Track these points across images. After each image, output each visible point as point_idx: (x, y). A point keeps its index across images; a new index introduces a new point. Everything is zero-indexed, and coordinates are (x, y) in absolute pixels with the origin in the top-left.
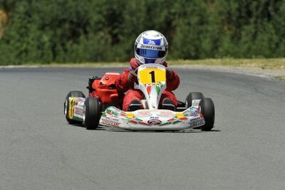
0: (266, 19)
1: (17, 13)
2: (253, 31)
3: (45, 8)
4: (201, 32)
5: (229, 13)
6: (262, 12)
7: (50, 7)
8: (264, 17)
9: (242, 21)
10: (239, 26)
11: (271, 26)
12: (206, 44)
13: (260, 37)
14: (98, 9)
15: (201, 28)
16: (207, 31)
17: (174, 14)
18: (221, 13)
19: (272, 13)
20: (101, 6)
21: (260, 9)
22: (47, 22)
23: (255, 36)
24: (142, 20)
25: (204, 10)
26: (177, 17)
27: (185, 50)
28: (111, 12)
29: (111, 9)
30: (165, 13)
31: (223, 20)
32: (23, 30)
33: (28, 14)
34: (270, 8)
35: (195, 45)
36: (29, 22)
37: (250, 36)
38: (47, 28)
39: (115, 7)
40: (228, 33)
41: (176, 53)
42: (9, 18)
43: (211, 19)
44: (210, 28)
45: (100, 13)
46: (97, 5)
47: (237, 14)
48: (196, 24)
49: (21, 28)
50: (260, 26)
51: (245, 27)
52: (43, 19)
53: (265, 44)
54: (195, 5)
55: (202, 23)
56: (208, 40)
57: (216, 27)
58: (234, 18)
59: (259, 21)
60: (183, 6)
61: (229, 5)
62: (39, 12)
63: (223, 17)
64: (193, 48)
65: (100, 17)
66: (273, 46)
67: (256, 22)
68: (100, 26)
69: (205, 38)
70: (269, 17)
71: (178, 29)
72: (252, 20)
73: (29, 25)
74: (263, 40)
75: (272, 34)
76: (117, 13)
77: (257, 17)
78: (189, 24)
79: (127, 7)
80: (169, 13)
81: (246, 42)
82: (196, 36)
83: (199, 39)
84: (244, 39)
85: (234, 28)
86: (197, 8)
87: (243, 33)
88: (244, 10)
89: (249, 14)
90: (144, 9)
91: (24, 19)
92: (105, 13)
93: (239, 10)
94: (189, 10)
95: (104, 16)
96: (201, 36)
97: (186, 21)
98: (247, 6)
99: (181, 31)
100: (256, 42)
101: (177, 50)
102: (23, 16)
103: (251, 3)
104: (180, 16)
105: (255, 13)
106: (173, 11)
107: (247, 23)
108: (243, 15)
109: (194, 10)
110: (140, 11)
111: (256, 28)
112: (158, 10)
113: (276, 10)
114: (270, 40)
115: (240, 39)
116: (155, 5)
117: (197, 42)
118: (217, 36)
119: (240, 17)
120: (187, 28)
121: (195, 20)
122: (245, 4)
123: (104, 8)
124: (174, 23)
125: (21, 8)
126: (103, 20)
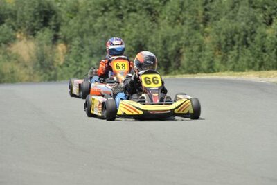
0: (245, 46)
1: (74, 45)
2: (236, 55)
3: (93, 42)
4: (200, 56)
5: (219, 43)
6: (242, 42)
7: (96, 41)
8: (243, 44)
9: (228, 48)
10: (226, 52)
11: (249, 51)
12: (204, 65)
13: (241, 58)
14: (129, 42)
15: (200, 54)
16: (204, 56)
17: (182, 44)
18: (213, 43)
19: (249, 42)
20: (131, 40)
21: (241, 39)
22: (95, 52)
23: (237, 58)
24: (160, 49)
25: (202, 41)
26: (183, 46)
27: (189, 69)
28: (138, 44)
29: (138, 42)
30: (175, 44)
31: (215, 48)
32: (78, 57)
33: (81, 46)
34: (248, 39)
35: (197, 66)
36: (82, 52)
37: (234, 58)
38: (94, 55)
39: (141, 40)
40: (219, 56)
41: (183, 71)
42: (68, 49)
43: (207, 47)
44: (207, 54)
45: (130, 44)
46: (128, 39)
47: (225, 43)
48: (197, 51)
49: (76, 56)
50: (240, 51)
51: (231, 52)
52: (91, 49)
53: (245, 63)
54: (196, 38)
55: (200, 50)
56: (205, 62)
57: (211, 52)
58: (223, 47)
59: (240, 48)
60: (188, 38)
61: (219, 37)
62: (89, 45)
63: (215, 46)
64: (195, 68)
65: (131, 47)
66: (251, 65)
67: (238, 49)
68: (131, 53)
69: (204, 60)
70: (248, 45)
71: (184, 54)
72: (235, 47)
73: (82, 54)
74: (243, 61)
75: (249, 57)
76: (143, 44)
77: (239, 45)
78: (192, 51)
79: (149, 40)
80: (178, 44)
81: (232, 63)
82: (197, 59)
83: (199, 61)
84: (230, 61)
85: (223, 53)
86: (197, 40)
87: (229, 57)
88: (230, 40)
89: (233, 43)
90: (161, 41)
91: (79, 49)
92: (134, 44)
93: (226, 40)
94: (191, 41)
95: (133, 47)
96: (200, 59)
97: (190, 49)
98: (232, 38)
99: (186, 56)
100: (239, 62)
101: (184, 69)
102: (77, 47)
103: (234, 36)
104: (186, 45)
105: (237, 43)
106: (180, 42)
107: (232, 49)
108: (229, 43)
109: (195, 41)
110: (158, 42)
111: (238, 52)
112: (170, 42)
113: (252, 40)
114: (249, 61)
115: (227, 60)
116: (168, 38)
117: (198, 63)
118: (211, 59)
119: (227, 45)
120: (191, 53)
121: (196, 48)
122: (230, 36)
123: (133, 41)
124: (181, 51)
125: (76, 42)
126: (133, 49)
